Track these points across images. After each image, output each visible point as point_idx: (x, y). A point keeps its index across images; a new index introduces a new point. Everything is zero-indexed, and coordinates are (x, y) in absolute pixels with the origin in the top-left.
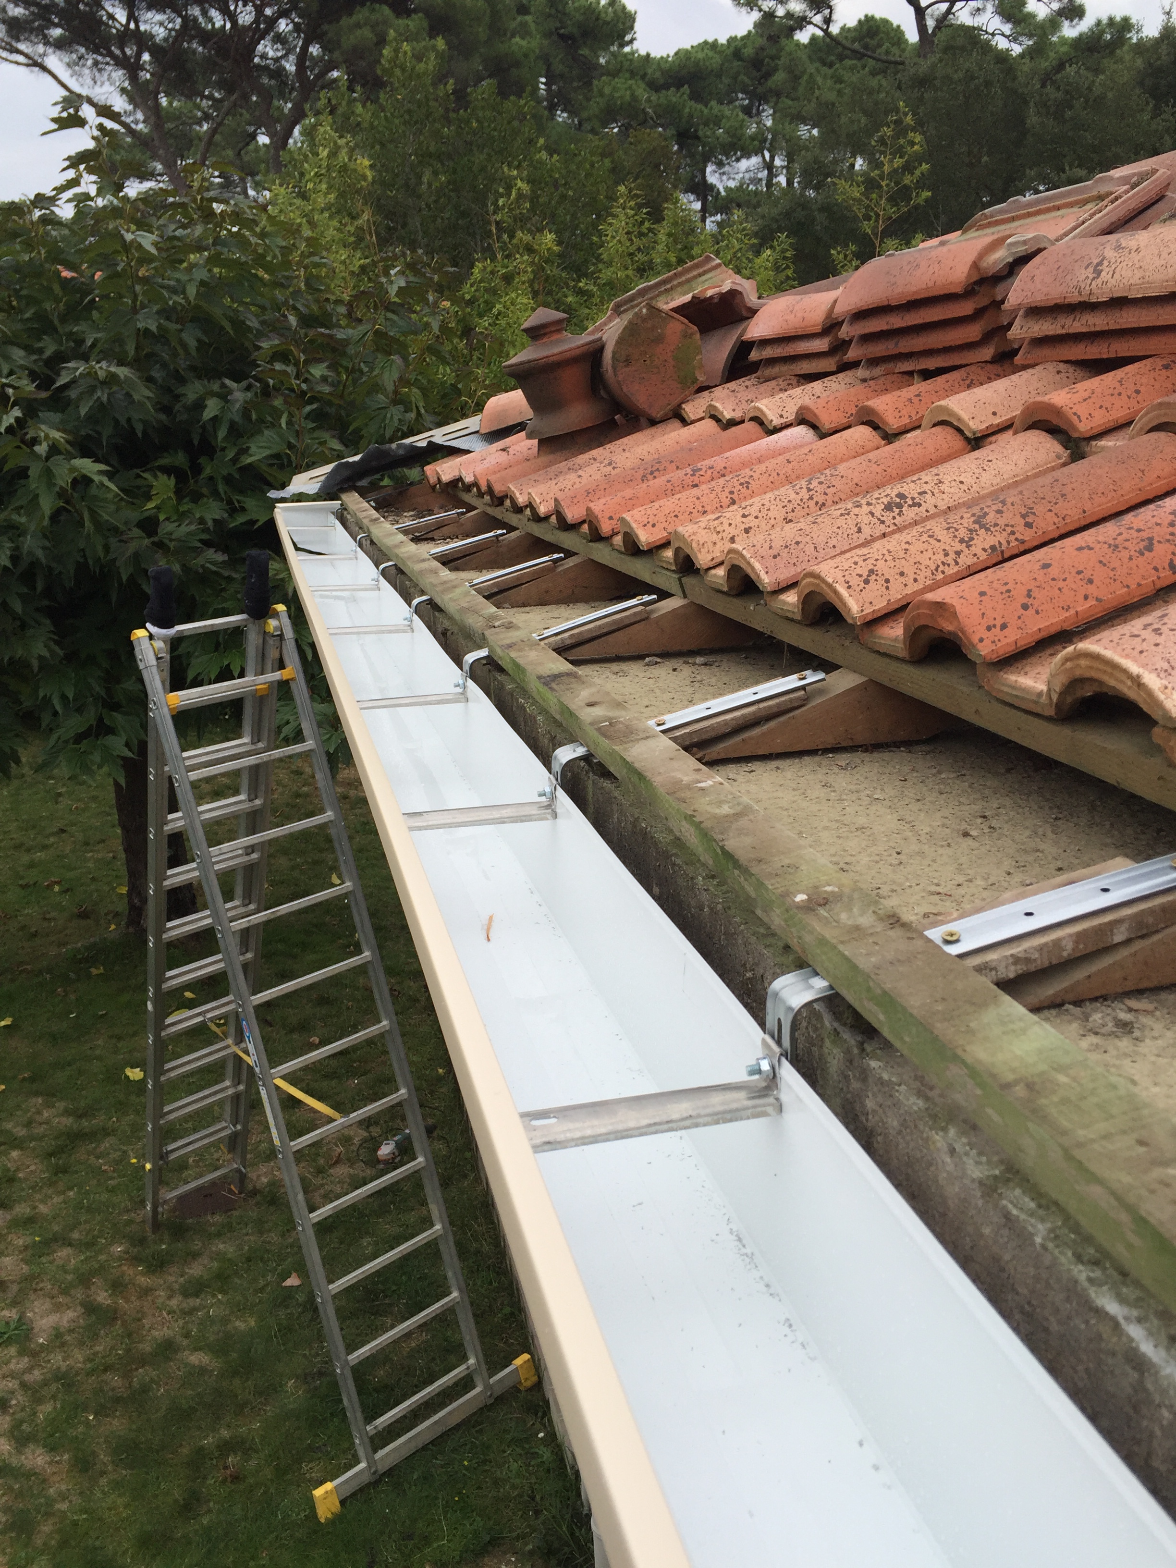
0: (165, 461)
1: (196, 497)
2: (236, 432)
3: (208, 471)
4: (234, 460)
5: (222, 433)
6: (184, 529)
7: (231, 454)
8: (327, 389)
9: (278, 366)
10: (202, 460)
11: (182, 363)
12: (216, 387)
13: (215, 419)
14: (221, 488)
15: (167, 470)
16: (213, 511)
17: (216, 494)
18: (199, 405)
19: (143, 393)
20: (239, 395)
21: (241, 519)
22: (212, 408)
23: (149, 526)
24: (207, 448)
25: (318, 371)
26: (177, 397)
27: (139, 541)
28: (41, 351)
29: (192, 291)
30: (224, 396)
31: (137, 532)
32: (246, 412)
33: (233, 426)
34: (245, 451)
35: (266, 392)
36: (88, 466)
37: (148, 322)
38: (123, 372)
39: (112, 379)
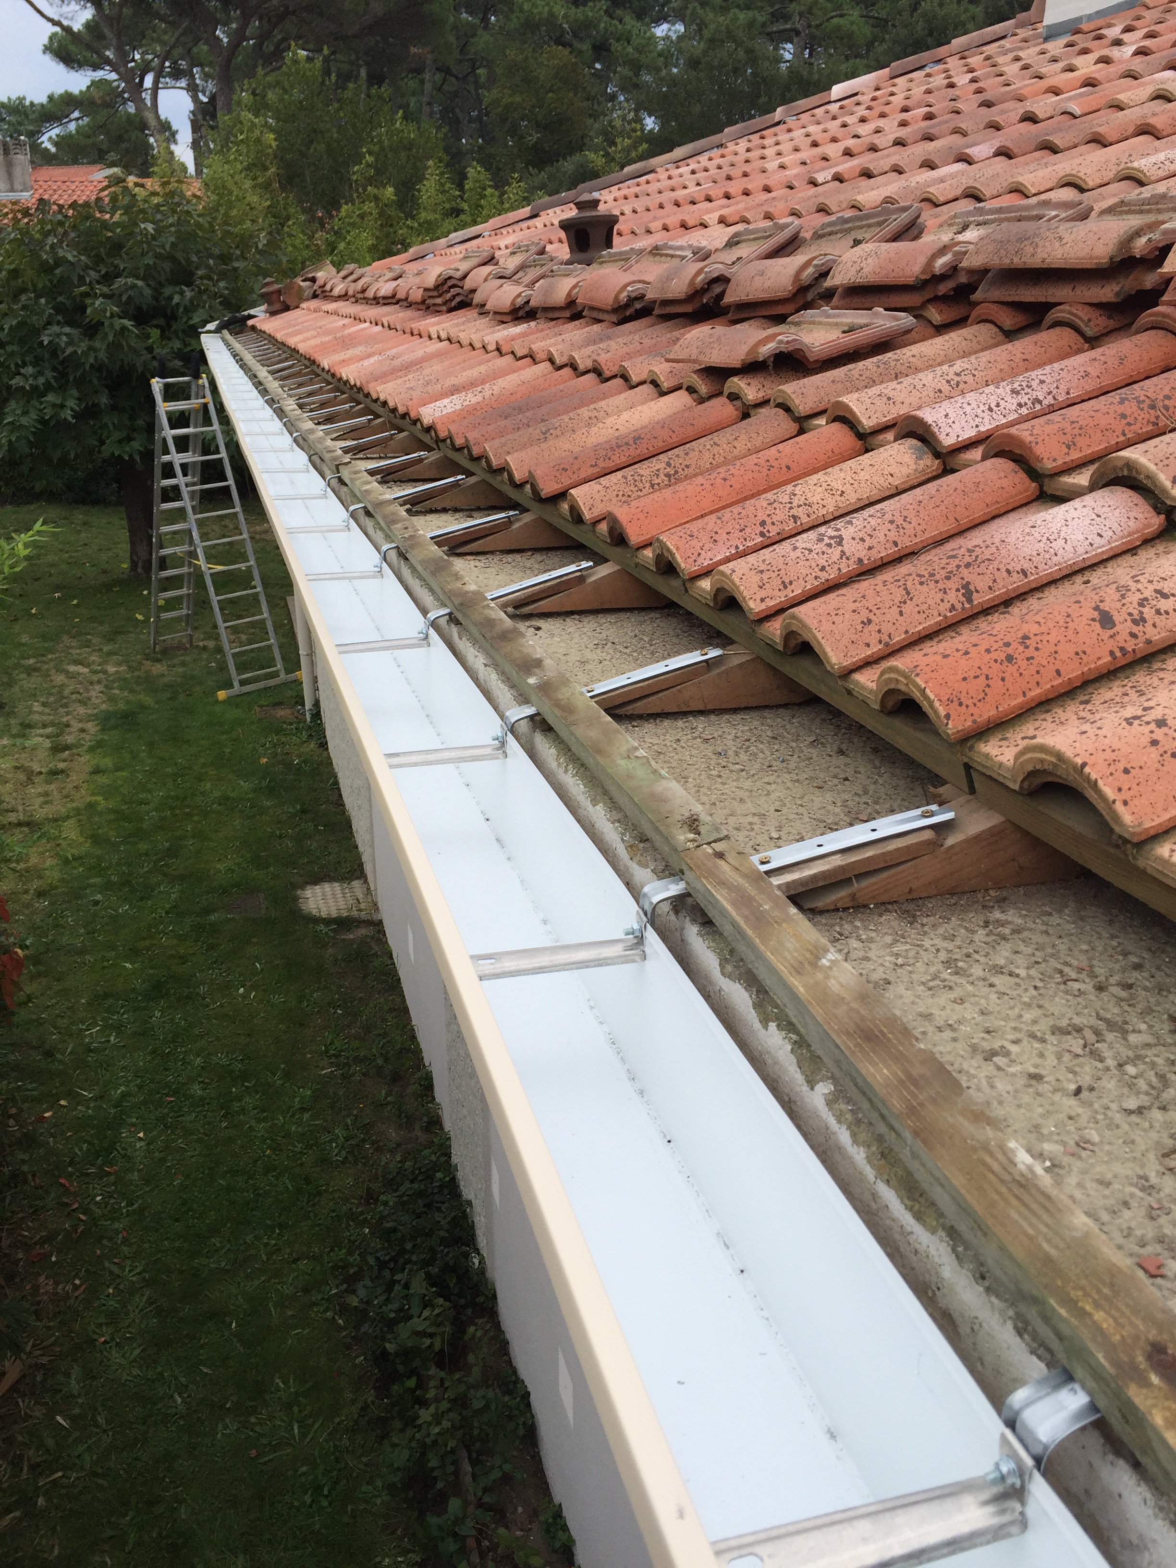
0: (155, 322)
1: (169, 339)
2: (187, 310)
3: (174, 327)
4: (186, 323)
5: (181, 310)
6: (164, 351)
7: (185, 320)
8: (226, 292)
9: (205, 282)
10: (172, 323)
11: (162, 278)
12: (178, 289)
13: (178, 304)
14: (180, 334)
15: (157, 326)
16: (177, 344)
17: (178, 337)
18: (171, 298)
19: (147, 292)
20: (188, 294)
21: (189, 349)
22: (176, 299)
23: (150, 349)
24: (174, 317)
25: (222, 284)
26: (161, 294)
27: (146, 356)
28: (99, 272)
29: (168, 247)
30: (182, 293)
31: (145, 352)
32: (191, 301)
33: (185, 308)
34: (191, 318)
35: (200, 292)
36: (127, 323)
37: (149, 260)
38: (140, 283)
39: (134, 286)
